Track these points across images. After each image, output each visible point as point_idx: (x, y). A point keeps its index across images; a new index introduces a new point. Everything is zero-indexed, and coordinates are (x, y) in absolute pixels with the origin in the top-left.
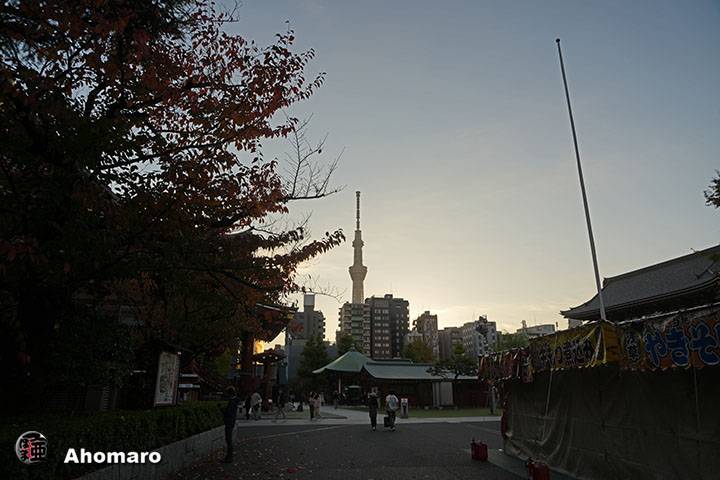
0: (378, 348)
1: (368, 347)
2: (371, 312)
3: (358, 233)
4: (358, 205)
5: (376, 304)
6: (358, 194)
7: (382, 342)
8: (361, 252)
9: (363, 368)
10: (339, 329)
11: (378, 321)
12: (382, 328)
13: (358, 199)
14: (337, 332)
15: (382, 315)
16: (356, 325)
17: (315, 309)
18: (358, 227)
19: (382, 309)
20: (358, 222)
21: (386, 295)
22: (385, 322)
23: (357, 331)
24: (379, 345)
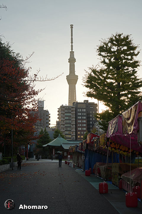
0: (79, 131)
1: (74, 130)
2: (76, 111)
3: (72, 53)
4: (72, 34)
5: (79, 106)
6: (72, 26)
7: (82, 127)
8: (74, 65)
9: (61, 145)
10: (58, 120)
11: (79, 116)
12: (82, 119)
13: (72, 30)
14: (57, 122)
15: (82, 112)
16: (67, 118)
17: (44, 109)
18: (72, 49)
19: (82, 109)
20: (72, 46)
21: (85, 101)
22: (84, 116)
23: (68, 121)
24: (80, 129)
